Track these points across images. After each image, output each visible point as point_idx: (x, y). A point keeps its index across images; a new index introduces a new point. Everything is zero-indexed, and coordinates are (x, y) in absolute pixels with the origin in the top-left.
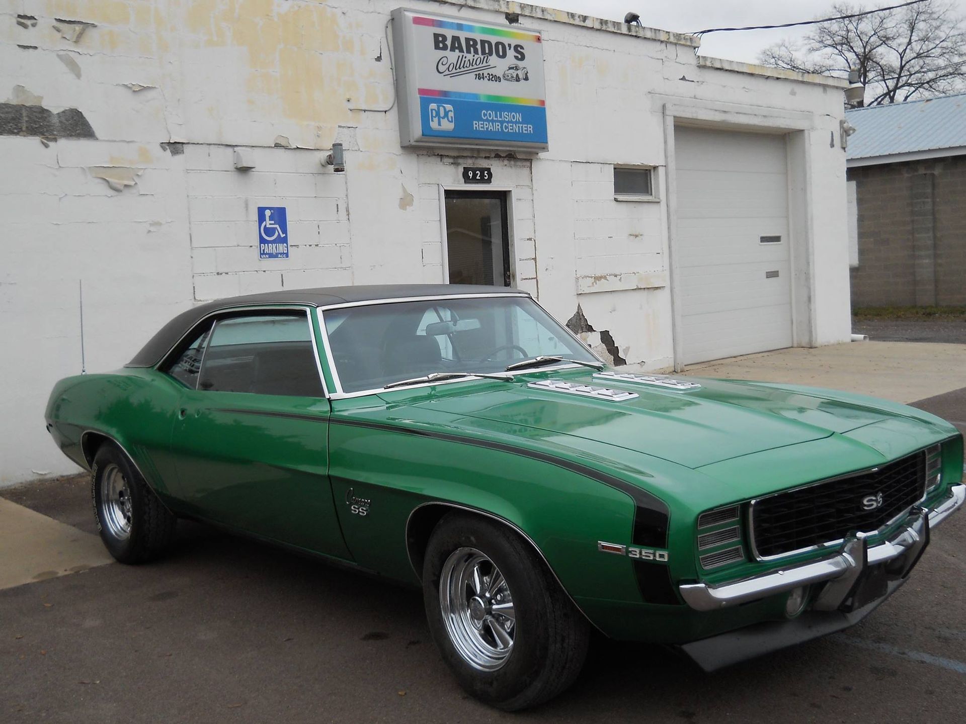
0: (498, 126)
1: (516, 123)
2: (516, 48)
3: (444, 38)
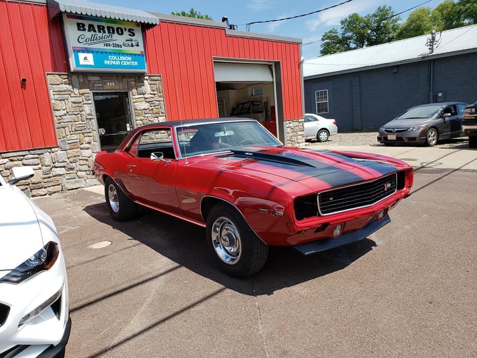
0: (118, 63)
1: (128, 61)
2: (129, 30)
3: (84, 25)
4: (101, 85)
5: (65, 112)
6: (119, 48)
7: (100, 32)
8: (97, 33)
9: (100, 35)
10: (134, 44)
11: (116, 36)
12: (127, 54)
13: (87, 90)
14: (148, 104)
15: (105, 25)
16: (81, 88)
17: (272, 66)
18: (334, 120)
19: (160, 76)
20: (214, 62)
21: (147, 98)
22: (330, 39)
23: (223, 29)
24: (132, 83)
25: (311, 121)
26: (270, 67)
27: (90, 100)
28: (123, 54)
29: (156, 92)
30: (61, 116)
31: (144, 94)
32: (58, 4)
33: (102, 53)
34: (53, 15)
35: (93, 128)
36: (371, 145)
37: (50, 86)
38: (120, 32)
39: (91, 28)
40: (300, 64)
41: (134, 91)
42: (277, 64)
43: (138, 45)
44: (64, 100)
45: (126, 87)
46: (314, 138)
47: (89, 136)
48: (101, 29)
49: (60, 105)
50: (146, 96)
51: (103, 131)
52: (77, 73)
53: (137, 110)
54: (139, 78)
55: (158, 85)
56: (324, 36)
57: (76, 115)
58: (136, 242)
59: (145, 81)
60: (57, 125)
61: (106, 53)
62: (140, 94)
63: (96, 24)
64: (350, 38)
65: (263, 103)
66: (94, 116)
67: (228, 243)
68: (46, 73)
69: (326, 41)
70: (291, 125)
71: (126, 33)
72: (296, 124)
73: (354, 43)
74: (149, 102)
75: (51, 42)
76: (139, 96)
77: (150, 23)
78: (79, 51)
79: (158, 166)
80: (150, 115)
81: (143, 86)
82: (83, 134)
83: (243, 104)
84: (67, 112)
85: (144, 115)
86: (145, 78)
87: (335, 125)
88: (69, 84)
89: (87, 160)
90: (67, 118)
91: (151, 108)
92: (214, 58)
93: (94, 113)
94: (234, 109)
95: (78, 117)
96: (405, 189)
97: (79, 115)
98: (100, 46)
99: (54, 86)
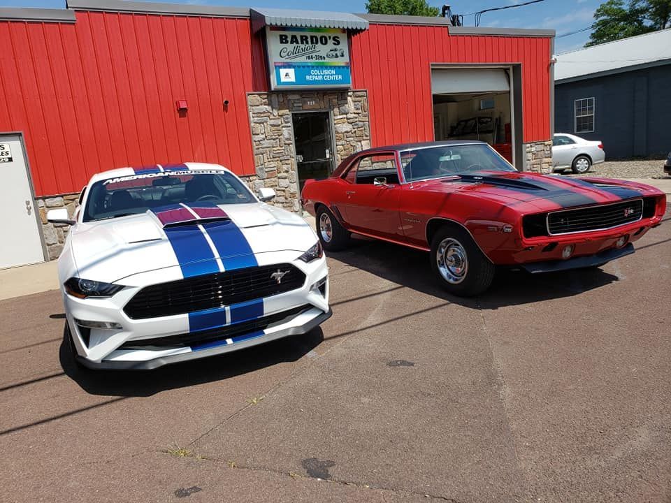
0: (321, 78)
1: (332, 75)
2: (334, 39)
3: (286, 37)
4: (301, 105)
5: (264, 136)
6: (323, 61)
7: (302, 43)
8: (300, 44)
9: (302, 46)
10: (338, 54)
11: (319, 46)
12: (331, 67)
13: (286, 111)
14: (351, 126)
15: (308, 34)
16: (279, 109)
17: (509, 69)
18: (599, 143)
19: (366, 91)
20: (432, 69)
21: (349, 119)
22: (609, 15)
23: (446, 26)
24: (334, 100)
25: (564, 144)
26: (506, 71)
27: (289, 122)
28: (327, 67)
29: (360, 111)
30: (259, 141)
31: (346, 114)
32: (264, 16)
33: (304, 67)
34: (256, 29)
35: (292, 155)
36: (653, 178)
37: (250, 107)
38: (324, 41)
39: (294, 39)
40: (550, 66)
41: (336, 110)
42: (517, 68)
43: (342, 56)
44: (263, 123)
45: (327, 106)
46: (567, 167)
47: (287, 164)
48: (304, 39)
49: (258, 128)
50: (349, 116)
51: (301, 158)
52: (278, 92)
53: (338, 133)
54: (341, 94)
55: (362, 102)
56: (598, 11)
57: (274, 139)
58: (354, 268)
59: (349, 98)
60: (255, 151)
61: (308, 66)
62: (343, 114)
63: (298, 34)
64: (643, 11)
65: (495, 120)
66: (293, 141)
67: (454, 263)
68: (247, 93)
69: (602, 18)
70: (533, 149)
71: (331, 42)
72: (541, 147)
73: (650, 19)
74: (351, 123)
75: (252, 59)
76: (341, 117)
77: (359, 28)
78: (280, 67)
79: (380, 192)
80: (351, 139)
81: (346, 104)
82: (281, 161)
83: (466, 121)
84: (266, 137)
85: (346, 139)
86: (349, 94)
87: (601, 149)
88: (268, 105)
89: (284, 191)
90: (266, 143)
91: (353, 131)
92: (432, 65)
93: (292, 137)
94: (453, 128)
95: (277, 142)
96: (654, 217)
97: (278, 140)
98: (302, 60)
99: (253, 108)
